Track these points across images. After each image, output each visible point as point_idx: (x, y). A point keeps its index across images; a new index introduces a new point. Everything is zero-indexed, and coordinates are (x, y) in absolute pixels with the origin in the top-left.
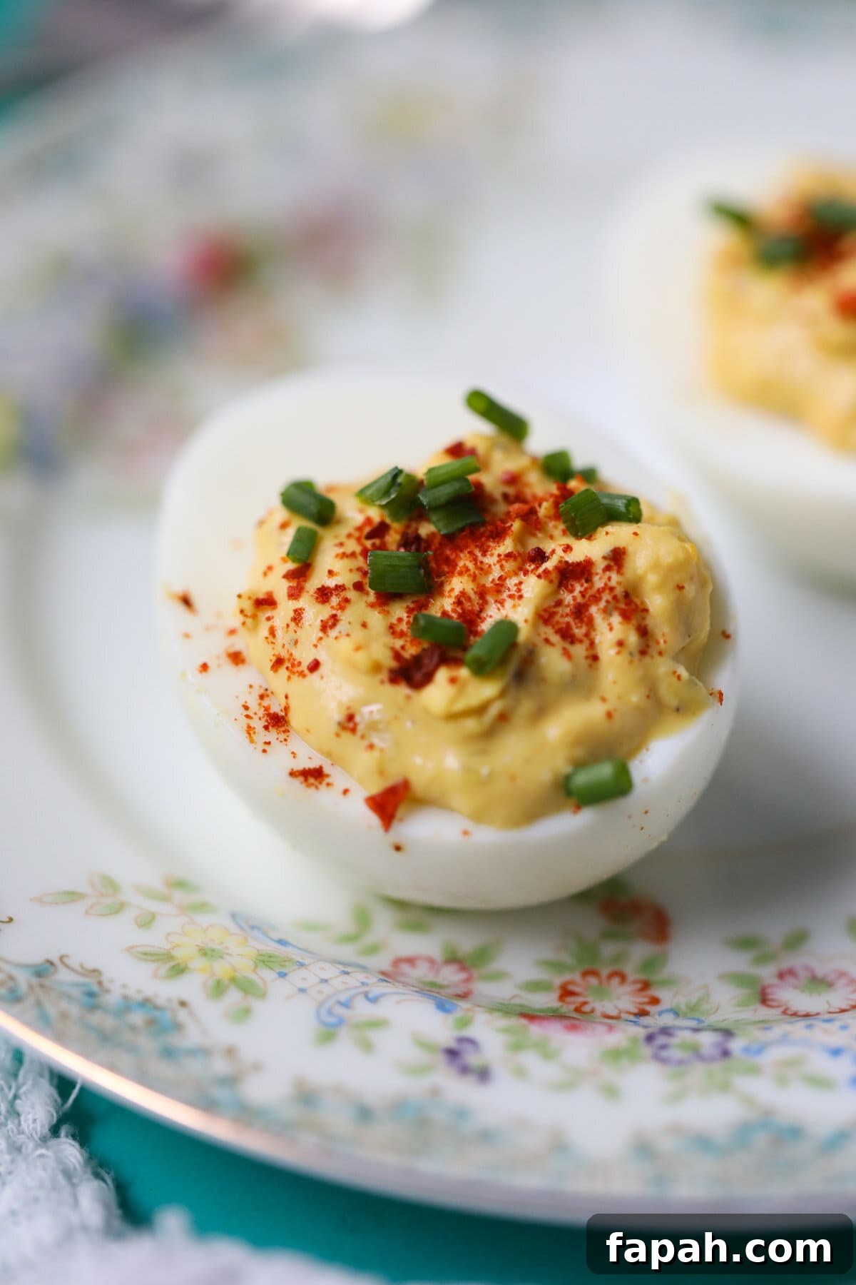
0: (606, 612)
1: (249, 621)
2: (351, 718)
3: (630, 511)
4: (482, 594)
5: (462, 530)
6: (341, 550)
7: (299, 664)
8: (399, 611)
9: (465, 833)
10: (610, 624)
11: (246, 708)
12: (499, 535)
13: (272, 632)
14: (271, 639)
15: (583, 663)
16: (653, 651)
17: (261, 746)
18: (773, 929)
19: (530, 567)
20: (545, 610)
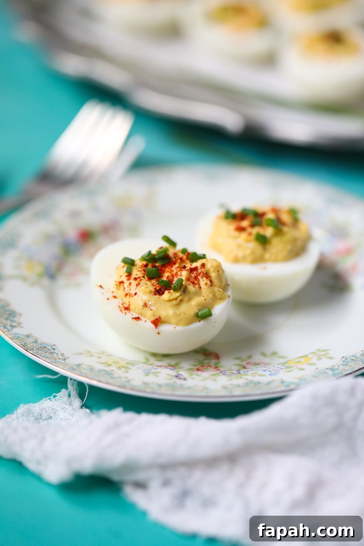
0: (202, 277)
1: (118, 287)
2: (145, 304)
3: (204, 257)
4: (173, 276)
5: (166, 263)
6: (138, 270)
7: (132, 294)
8: (153, 281)
9: (175, 328)
10: (203, 280)
11: (119, 306)
12: (175, 263)
13: (124, 288)
14: (124, 290)
15: (198, 289)
16: (213, 285)
17: (124, 313)
18: (244, 355)
19: (183, 269)
20: (188, 278)
